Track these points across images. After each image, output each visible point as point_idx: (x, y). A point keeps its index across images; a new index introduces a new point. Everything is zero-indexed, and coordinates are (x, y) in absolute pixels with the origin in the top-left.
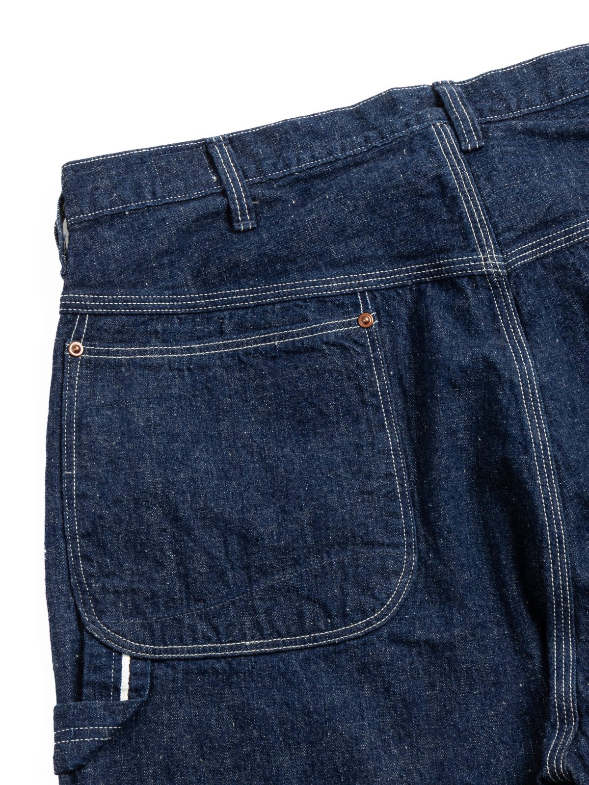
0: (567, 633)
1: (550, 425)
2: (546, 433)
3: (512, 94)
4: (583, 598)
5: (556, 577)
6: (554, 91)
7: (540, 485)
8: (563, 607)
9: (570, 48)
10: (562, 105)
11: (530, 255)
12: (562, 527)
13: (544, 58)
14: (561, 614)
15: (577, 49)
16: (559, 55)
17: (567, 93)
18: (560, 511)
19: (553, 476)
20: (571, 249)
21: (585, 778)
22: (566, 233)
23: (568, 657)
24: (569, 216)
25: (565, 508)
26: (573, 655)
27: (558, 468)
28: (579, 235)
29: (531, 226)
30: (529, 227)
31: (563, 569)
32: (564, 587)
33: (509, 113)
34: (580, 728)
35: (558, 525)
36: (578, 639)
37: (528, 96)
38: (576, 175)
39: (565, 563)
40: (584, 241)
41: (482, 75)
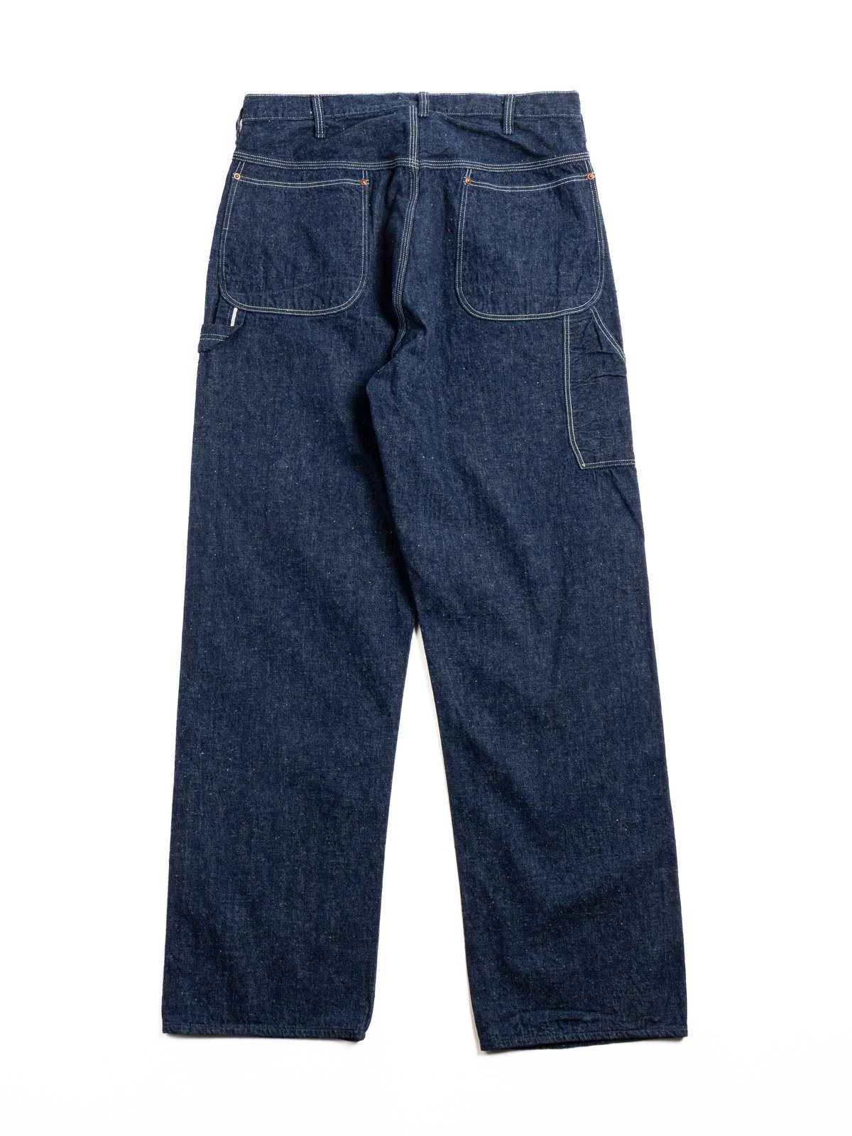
6: (469, 109)
10: (470, 116)
17: (474, 111)
20: (449, 171)
22: (450, 163)
24: (453, 156)
28: (454, 166)
37: (457, 108)
40: (455, 169)
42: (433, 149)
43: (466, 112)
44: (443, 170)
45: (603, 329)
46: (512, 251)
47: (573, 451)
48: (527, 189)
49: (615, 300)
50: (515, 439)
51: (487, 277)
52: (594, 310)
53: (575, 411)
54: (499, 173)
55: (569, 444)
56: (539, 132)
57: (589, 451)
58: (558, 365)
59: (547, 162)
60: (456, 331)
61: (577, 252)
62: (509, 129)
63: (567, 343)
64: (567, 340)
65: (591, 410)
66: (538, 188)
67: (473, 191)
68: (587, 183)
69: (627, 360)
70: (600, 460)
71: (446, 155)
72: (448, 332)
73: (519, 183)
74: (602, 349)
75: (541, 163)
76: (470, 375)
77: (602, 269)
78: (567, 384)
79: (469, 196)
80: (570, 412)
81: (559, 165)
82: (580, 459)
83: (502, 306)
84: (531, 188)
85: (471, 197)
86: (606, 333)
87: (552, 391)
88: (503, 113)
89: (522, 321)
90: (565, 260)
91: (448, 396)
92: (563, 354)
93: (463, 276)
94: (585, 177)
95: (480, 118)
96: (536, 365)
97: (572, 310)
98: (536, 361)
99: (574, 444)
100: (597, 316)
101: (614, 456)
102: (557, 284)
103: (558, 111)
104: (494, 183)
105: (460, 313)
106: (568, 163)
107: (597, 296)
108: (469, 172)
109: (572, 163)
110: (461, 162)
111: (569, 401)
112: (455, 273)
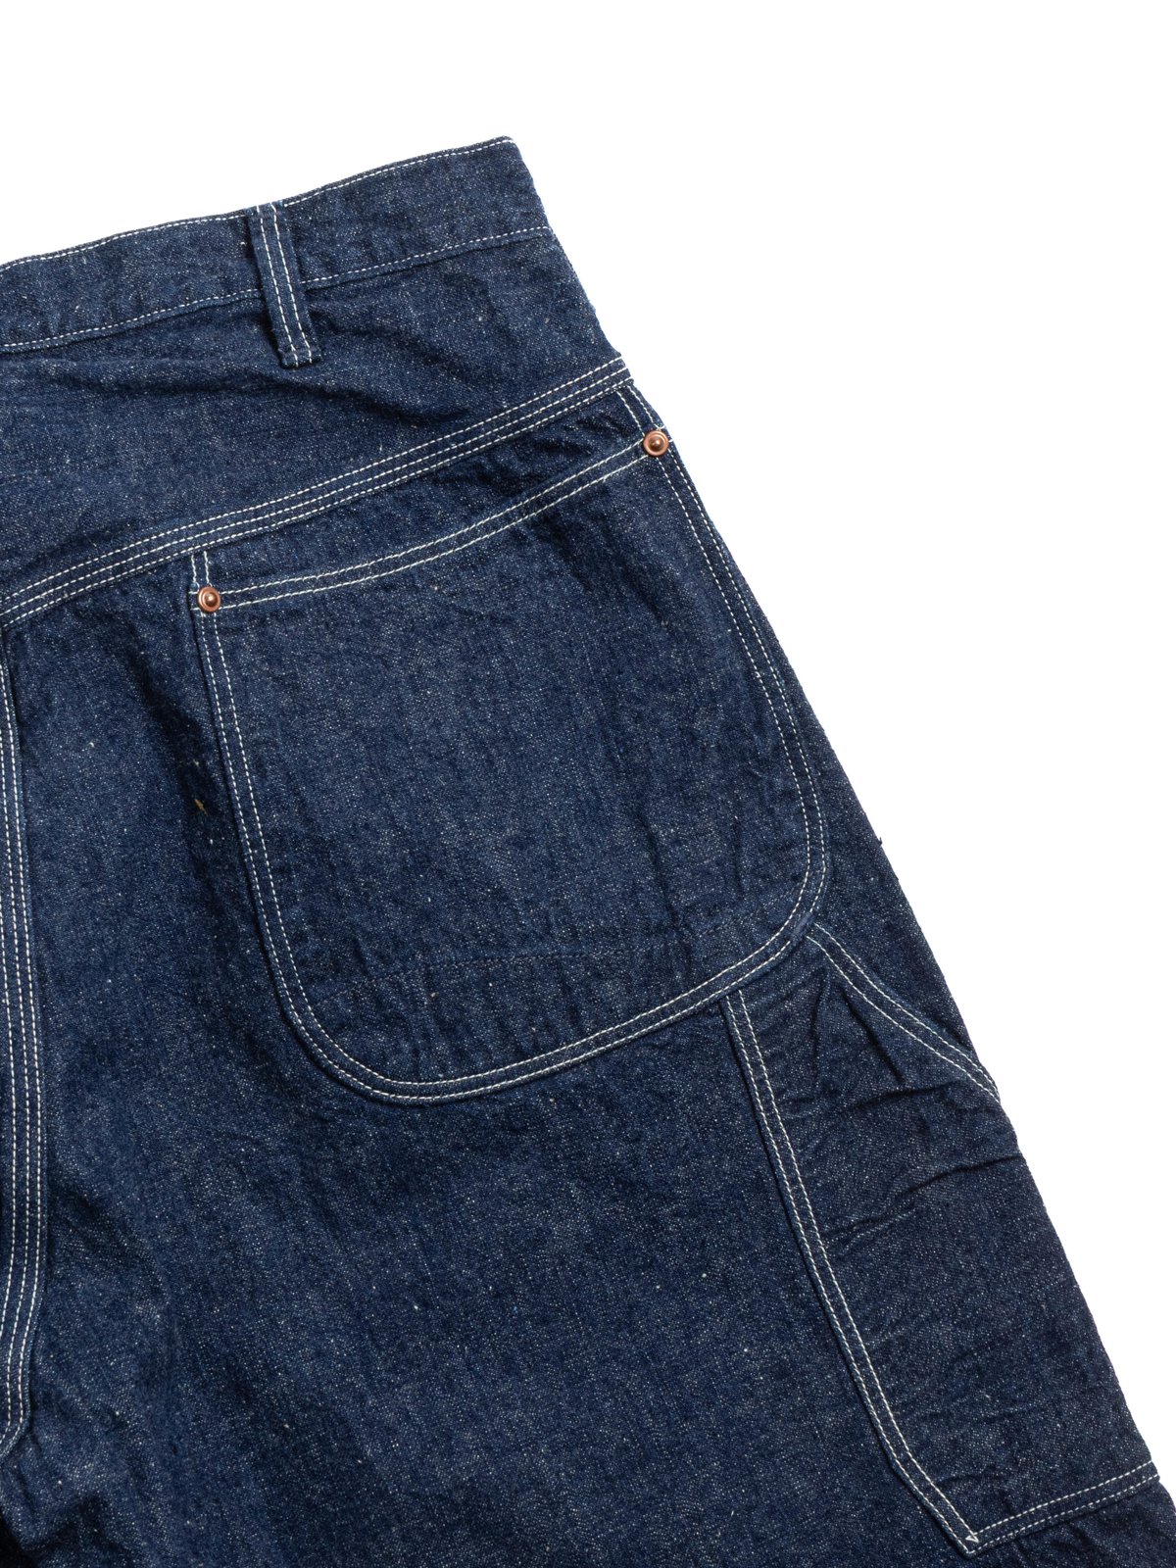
0: (32, 1262)
1: (36, 905)
2: (27, 917)
3: (56, 303)
4: (64, 1205)
5: (21, 1165)
6: (126, 303)
7: (7, 1007)
8: (30, 1217)
9: (166, 224)
10: (137, 328)
11: (49, 597)
12: (38, 1081)
13: (120, 241)
14: (25, 1228)
15: (177, 228)
16: (146, 236)
17: (148, 307)
18: (38, 1054)
19: (31, 993)
20: (123, 587)
21: (23, 1515)
22: (117, 558)
23: (27, 1303)
24: (121, 529)
25: (46, 1048)
26: (36, 1301)
27: (42, 979)
28: (137, 562)
29: (52, 547)
30: (48, 549)
31: (33, 1153)
32: (33, 1183)
33: (44, 338)
34: (30, 1429)
35: (32, 1076)
36: (51, 1272)
37: (80, 310)
38: (142, 463)
39: (38, 1144)
40: (145, 573)
41: (10, 264)
42: (36, 533)
43: (118, 316)
44: (100, 590)
45: (880, 1002)
46: (457, 816)
47: (915, 1496)
48: (434, 550)
49: (886, 878)
50: (691, 1518)
51: (398, 944)
52: (824, 940)
53: (875, 1343)
54: (310, 520)
55: (896, 1474)
56: (419, 330)
57: (977, 1479)
58: (758, 1186)
59: (477, 432)
60: (345, 1177)
61: (694, 738)
62: (300, 346)
63: (764, 1093)
64: (761, 1082)
65: (934, 1318)
66: (474, 534)
67: (240, 630)
68: (650, 470)
69: (1001, 1094)
70: (1027, 1500)
71: (97, 536)
72: (314, 1185)
73: (397, 540)
74: (899, 1077)
75: (455, 440)
76: (446, 1326)
77: (801, 775)
78: (814, 1243)
79: (231, 655)
80: (857, 1352)
81: (528, 434)
82: (950, 1517)
83: (487, 1033)
84: (448, 545)
85: (244, 658)
86: (897, 1016)
87: (766, 1291)
88: (259, 286)
89: (575, 1065)
90: (659, 783)
91: (391, 1431)
92: (763, 1139)
93: (301, 963)
94: (637, 452)
95: (178, 328)
96: (677, 1214)
97: (743, 968)
98: (675, 1198)
99: (913, 1471)
100: (839, 957)
101: (1075, 1475)
102: (662, 883)
103: (462, 230)
104: (304, 567)
105: (336, 1105)
106: (557, 421)
107: (815, 880)
108: (200, 565)
109: (576, 412)
110: (160, 542)
111: (839, 1308)
112: (268, 961)
